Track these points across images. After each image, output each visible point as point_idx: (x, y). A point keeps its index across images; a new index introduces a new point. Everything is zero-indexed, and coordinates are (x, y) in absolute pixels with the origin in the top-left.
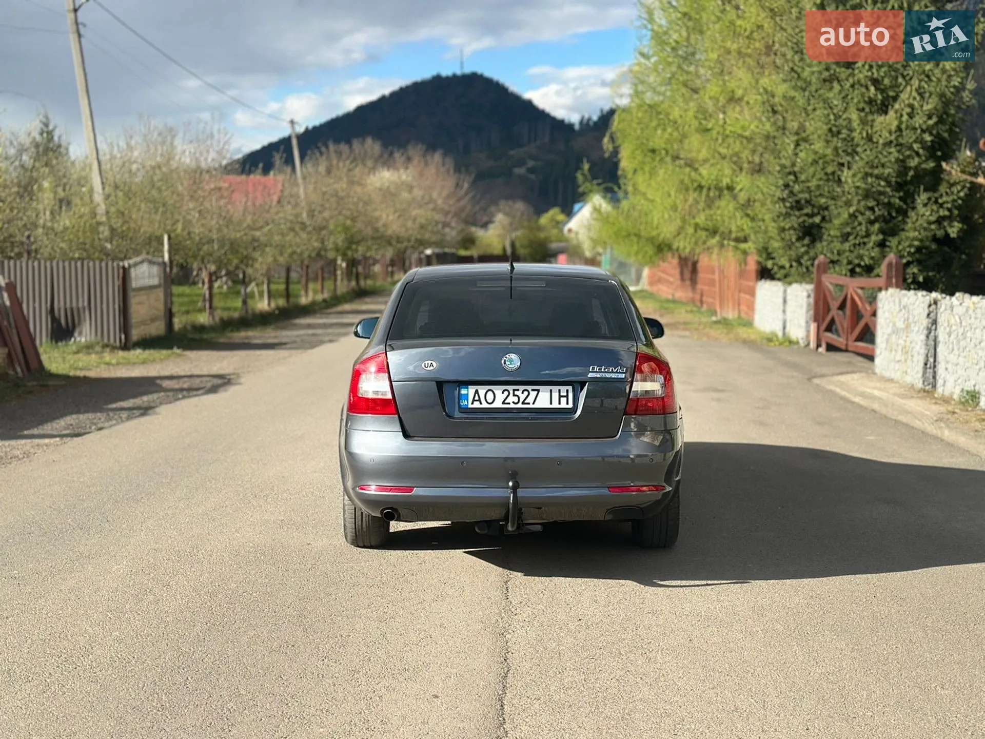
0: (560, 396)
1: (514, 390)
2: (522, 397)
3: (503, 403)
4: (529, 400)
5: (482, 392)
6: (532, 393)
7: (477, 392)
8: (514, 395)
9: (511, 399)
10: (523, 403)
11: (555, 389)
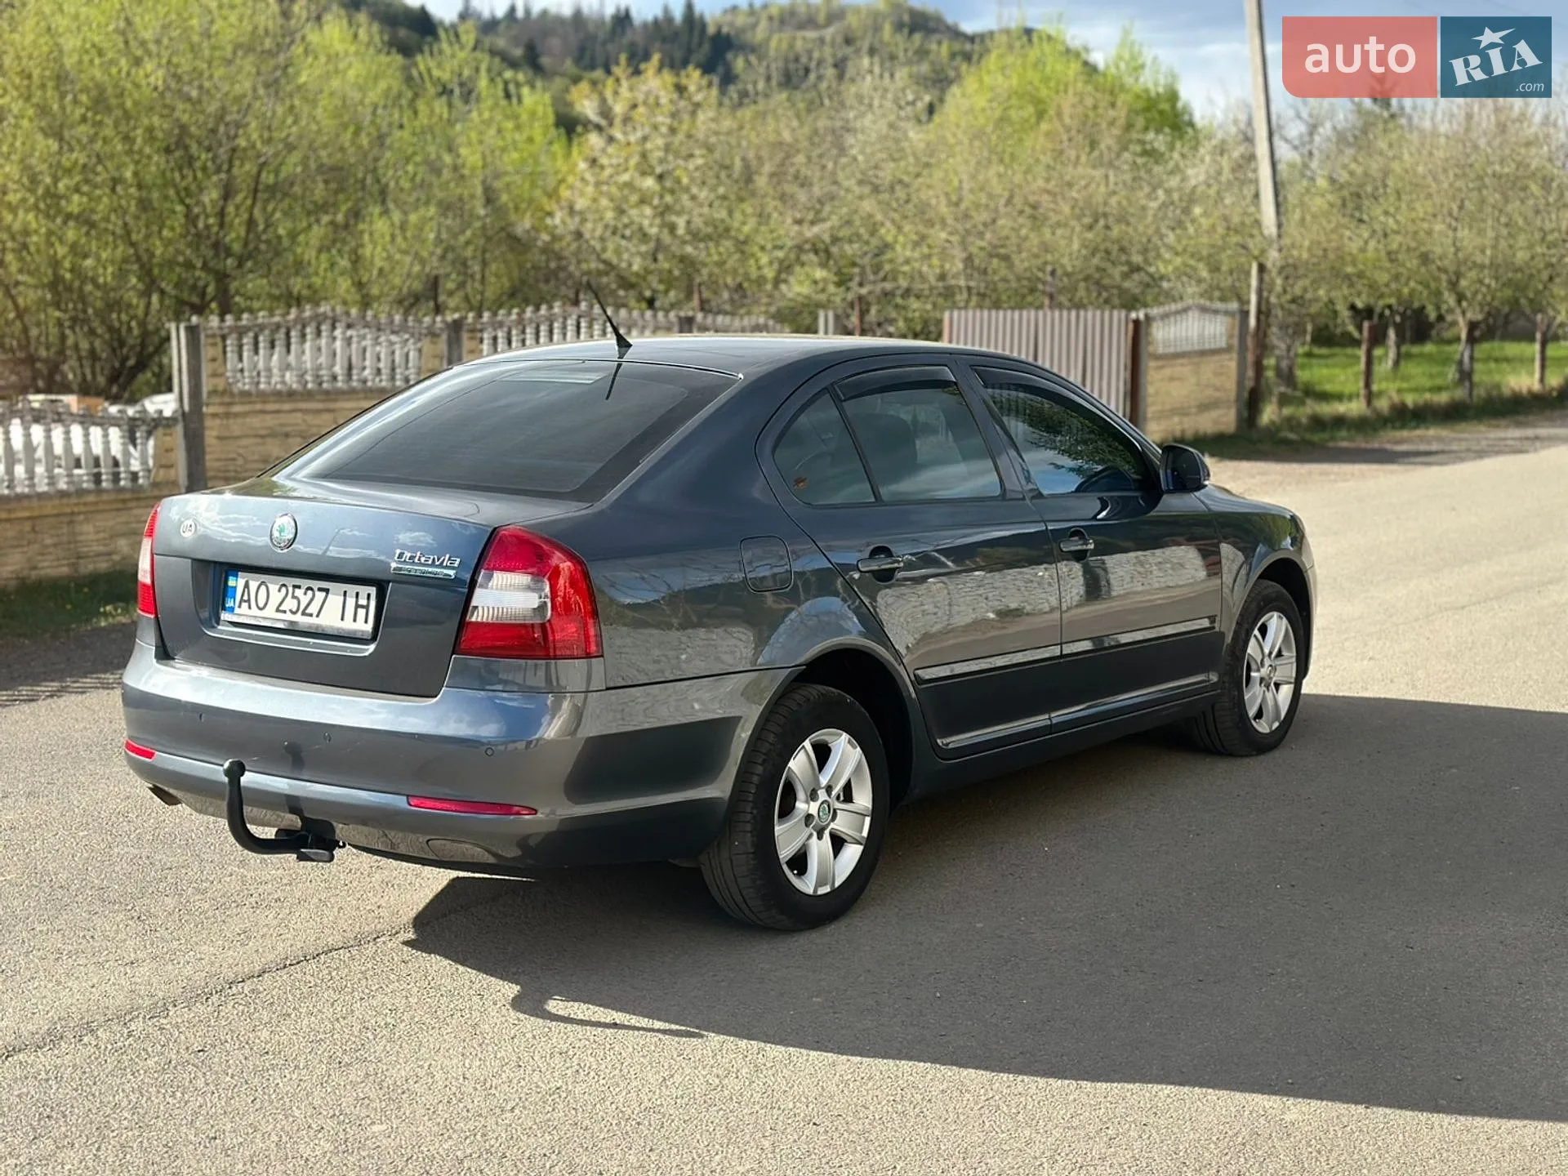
0: (357, 606)
1: (295, 587)
2: (304, 600)
3: (278, 610)
4: (313, 609)
5: (253, 585)
6: (318, 594)
7: (247, 585)
8: (294, 597)
9: (290, 604)
10: (304, 614)
11: (352, 589)
